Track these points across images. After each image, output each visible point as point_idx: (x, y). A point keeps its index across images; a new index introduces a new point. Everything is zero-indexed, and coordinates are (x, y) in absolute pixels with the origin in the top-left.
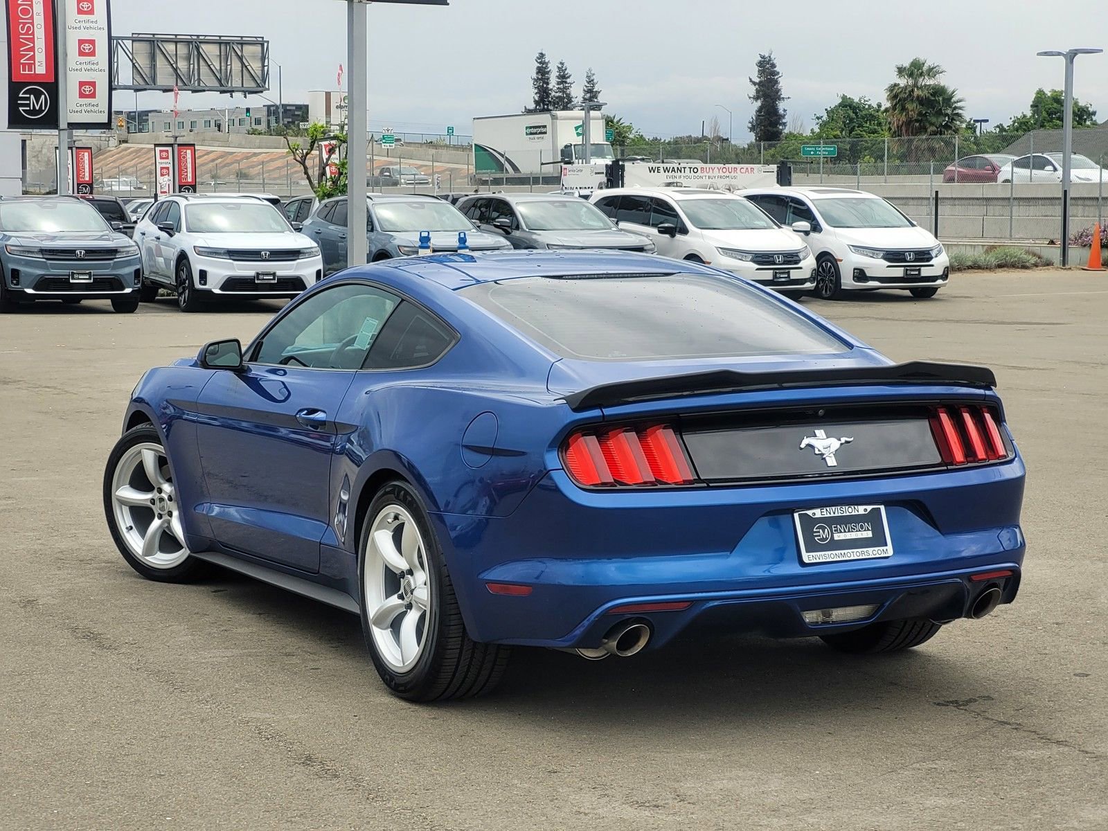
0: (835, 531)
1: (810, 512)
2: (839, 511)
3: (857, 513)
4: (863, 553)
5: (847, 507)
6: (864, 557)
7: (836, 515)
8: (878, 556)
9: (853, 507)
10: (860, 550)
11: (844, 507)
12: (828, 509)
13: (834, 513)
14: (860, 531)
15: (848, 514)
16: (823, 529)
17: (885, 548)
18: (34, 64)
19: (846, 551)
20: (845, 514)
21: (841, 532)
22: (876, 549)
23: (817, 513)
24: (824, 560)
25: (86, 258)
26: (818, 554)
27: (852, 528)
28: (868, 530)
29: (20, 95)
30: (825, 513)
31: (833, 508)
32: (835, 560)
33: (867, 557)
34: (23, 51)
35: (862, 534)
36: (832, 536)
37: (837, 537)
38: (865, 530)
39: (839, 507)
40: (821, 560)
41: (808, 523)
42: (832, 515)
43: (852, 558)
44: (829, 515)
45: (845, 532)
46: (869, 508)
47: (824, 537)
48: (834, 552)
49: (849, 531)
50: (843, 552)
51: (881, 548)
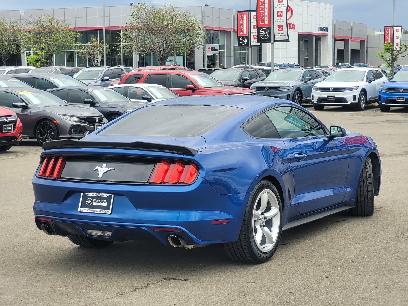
0: (94, 201)
1: (87, 193)
2: (97, 194)
3: (103, 196)
4: (100, 211)
5: (100, 193)
6: (100, 213)
7: (96, 196)
8: (105, 213)
9: (102, 194)
10: (99, 210)
11: (99, 193)
12: (93, 193)
13: (95, 195)
14: (102, 203)
15: (100, 196)
16: (90, 200)
17: (108, 210)
18: (264, 21)
19: (94, 209)
20: (99, 196)
21: (96, 202)
22: (105, 210)
23: (89, 194)
24: (86, 211)
25: (269, 90)
26: (84, 209)
27: (100, 201)
28: (106, 203)
29: (260, 31)
30: (92, 194)
31: (95, 193)
32: (89, 212)
33: (101, 213)
34: (261, 16)
35: (103, 204)
36: (92, 203)
37: (94, 204)
38: (105, 203)
39: (97, 193)
40: (84, 211)
41: (85, 197)
42: (94, 195)
43: (96, 212)
44: (93, 195)
45: (97, 202)
46: (108, 195)
47: (90, 203)
48: (90, 209)
49: (99, 202)
50: (93, 209)
51: (107, 210)
